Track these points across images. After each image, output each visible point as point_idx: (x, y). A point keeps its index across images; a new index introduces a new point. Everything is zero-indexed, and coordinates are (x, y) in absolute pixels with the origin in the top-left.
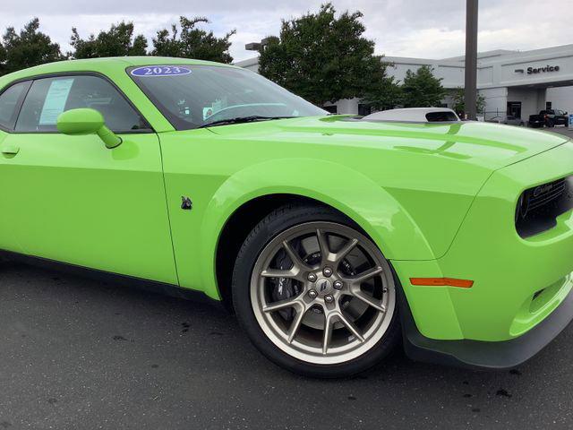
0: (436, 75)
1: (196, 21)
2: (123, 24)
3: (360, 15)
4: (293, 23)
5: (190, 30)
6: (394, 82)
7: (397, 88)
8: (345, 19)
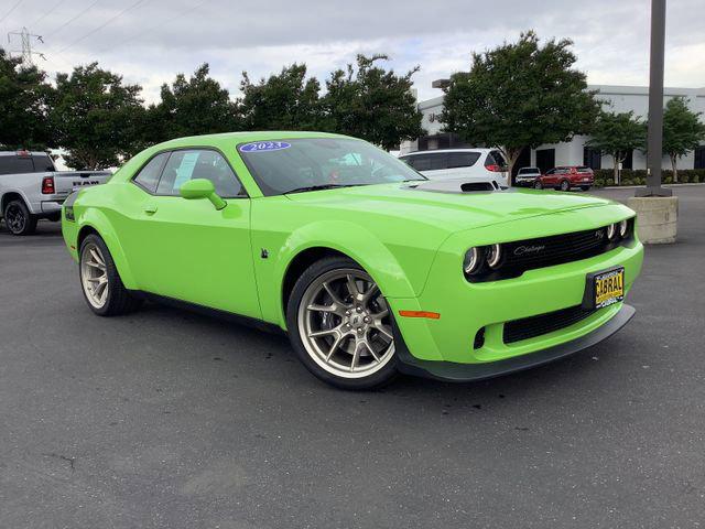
0: (693, 108)
1: (375, 58)
2: (295, 66)
3: (568, 43)
4: (487, 55)
5: (367, 69)
6: (633, 118)
7: (636, 125)
8: (551, 49)
